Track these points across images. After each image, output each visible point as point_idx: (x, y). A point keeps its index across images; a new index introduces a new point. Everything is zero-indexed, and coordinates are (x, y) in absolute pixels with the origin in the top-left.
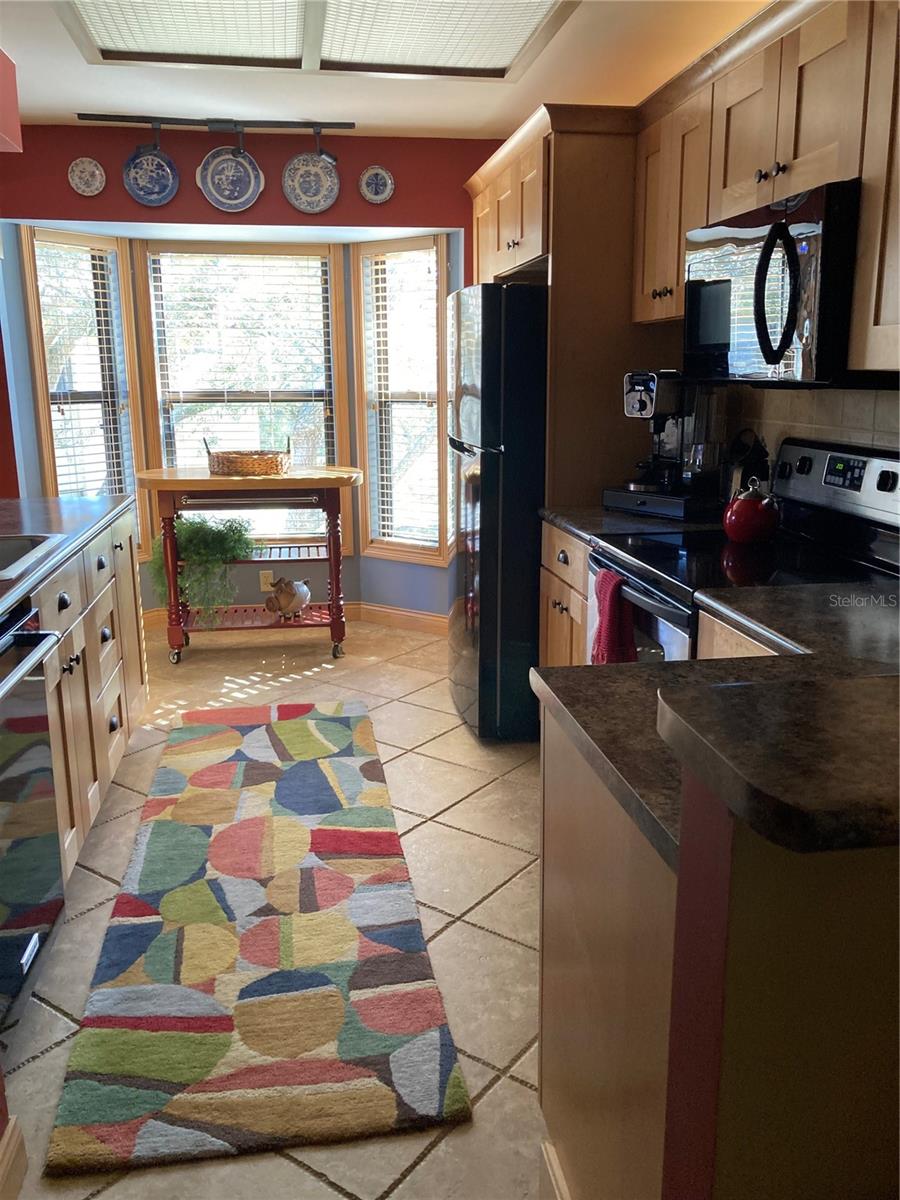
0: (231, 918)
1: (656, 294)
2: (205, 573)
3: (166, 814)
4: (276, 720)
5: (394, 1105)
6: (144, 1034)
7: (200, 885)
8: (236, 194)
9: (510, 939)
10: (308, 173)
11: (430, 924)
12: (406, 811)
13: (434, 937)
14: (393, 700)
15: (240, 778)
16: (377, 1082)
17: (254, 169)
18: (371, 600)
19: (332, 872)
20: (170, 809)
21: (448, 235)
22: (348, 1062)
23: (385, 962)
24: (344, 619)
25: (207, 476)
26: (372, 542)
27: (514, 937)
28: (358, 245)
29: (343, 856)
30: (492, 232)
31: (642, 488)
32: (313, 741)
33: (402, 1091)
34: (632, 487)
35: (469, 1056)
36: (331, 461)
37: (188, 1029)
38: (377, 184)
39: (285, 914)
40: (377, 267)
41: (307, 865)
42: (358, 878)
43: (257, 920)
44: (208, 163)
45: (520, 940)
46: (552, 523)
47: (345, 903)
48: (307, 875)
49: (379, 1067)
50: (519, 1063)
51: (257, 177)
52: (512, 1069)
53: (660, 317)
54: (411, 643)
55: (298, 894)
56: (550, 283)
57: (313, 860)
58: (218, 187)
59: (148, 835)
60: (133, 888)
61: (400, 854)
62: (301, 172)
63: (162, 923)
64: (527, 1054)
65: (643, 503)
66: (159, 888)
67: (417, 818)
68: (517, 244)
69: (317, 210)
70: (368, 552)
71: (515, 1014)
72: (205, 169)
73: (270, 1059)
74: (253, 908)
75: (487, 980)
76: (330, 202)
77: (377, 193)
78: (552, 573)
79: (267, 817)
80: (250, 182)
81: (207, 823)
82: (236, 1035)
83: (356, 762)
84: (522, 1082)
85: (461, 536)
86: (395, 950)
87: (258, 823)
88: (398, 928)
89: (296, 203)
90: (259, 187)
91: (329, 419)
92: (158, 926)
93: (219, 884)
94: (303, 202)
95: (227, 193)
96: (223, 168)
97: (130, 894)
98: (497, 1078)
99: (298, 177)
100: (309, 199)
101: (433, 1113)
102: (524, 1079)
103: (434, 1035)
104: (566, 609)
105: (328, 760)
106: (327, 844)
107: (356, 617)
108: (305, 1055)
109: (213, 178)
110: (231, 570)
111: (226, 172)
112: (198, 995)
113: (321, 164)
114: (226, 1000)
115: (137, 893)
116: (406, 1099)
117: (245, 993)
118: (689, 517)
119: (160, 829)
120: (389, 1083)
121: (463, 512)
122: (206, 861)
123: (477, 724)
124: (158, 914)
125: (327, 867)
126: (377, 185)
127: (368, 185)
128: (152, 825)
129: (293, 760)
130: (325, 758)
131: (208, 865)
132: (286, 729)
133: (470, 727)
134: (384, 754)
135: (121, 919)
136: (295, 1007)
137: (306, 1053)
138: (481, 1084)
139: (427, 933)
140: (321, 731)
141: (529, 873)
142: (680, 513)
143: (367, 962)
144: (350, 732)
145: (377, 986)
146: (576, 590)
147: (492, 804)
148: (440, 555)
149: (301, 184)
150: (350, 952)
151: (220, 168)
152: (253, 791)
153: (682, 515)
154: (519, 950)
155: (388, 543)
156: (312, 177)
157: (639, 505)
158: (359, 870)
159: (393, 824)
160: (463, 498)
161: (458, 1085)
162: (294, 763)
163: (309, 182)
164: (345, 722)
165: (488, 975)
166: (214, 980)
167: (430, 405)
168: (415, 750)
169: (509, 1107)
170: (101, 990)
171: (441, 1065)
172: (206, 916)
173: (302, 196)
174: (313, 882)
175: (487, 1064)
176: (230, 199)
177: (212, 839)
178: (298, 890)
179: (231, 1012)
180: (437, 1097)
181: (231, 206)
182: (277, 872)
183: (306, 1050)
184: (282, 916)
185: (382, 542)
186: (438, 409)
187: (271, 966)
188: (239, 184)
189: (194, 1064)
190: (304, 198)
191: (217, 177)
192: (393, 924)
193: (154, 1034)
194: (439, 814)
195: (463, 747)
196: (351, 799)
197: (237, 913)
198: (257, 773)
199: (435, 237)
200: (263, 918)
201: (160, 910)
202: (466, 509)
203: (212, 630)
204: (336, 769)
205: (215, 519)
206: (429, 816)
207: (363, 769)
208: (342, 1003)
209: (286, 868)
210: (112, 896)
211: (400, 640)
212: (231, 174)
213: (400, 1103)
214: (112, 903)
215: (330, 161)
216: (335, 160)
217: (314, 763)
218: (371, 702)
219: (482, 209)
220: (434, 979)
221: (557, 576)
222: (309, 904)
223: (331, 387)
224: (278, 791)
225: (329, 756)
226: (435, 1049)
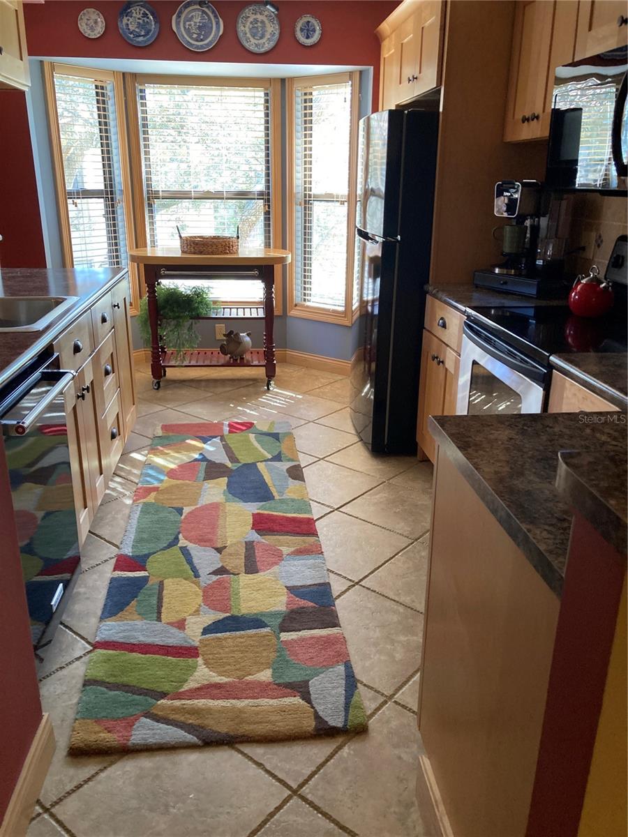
0: (197, 576)
1: (525, 120)
2: (177, 325)
3: (151, 498)
4: (227, 433)
5: (313, 718)
6: (136, 656)
7: (175, 550)
8: (202, 37)
9: (394, 601)
10: (256, 21)
11: (337, 586)
12: (319, 503)
13: (339, 596)
14: (310, 422)
15: (202, 474)
16: (300, 700)
17: (216, 17)
18: (294, 349)
19: (267, 545)
20: (153, 494)
21: (361, 72)
22: (279, 685)
23: (306, 612)
24: (275, 362)
25: (178, 254)
26: (296, 305)
27: (397, 599)
28: (292, 79)
29: (276, 533)
30: (395, 70)
31: (505, 271)
32: (253, 449)
33: (319, 708)
34: (497, 271)
35: (365, 685)
36: (267, 245)
37: (167, 654)
38: (308, 30)
39: (235, 575)
40: (306, 97)
41: (250, 539)
42: (285, 550)
43: (215, 578)
44: (181, 12)
45: (401, 601)
46: (435, 296)
47: (276, 569)
48: (250, 546)
49: (302, 689)
50: (401, 692)
51: (218, 23)
52: (396, 697)
53: (525, 138)
54: (322, 380)
55: (243, 560)
56: (441, 110)
57: (254, 536)
58: (188, 31)
59: (138, 513)
60: (128, 550)
61: (314, 534)
62: (251, 19)
63: (148, 577)
64: (407, 686)
65: (505, 283)
66: (146, 552)
67: (327, 508)
68: (416, 78)
69: (262, 50)
70: (293, 313)
71: (398, 656)
72: (179, 17)
73: (224, 680)
74: (212, 570)
75: (378, 630)
76: (272, 44)
77: (308, 37)
78: (434, 335)
79: (221, 503)
80: (212, 28)
81: (179, 505)
82: (200, 660)
83: (284, 466)
84: (403, 706)
85: (363, 304)
86: (312, 604)
87: (215, 507)
88: (315, 588)
89: (246, 45)
90: (219, 31)
91: (267, 213)
92: (145, 579)
93: (188, 550)
94: (252, 44)
95: (195, 36)
96: (192, 16)
97: (126, 556)
98: (385, 702)
99: (248, 23)
100: (256, 42)
101: (340, 725)
102: (404, 704)
103: (341, 669)
104: (443, 362)
105: (264, 463)
106: (263, 524)
107: (284, 361)
108: (249, 678)
109: (184, 23)
110: (195, 323)
111: (194, 20)
112: (174, 630)
113: (266, 13)
114: (193, 633)
115: (131, 554)
116: (321, 714)
117: (206, 631)
118: (540, 295)
119: (146, 509)
120: (309, 701)
121: (365, 285)
122: (179, 533)
123: (371, 442)
124: (146, 571)
125: (264, 541)
126: (308, 32)
127: (302, 30)
128: (141, 505)
129: (239, 462)
130: (261, 462)
131: (180, 536)
132: (234, 440)
133: (365, 444)
134: (303, 460)
135: (119, 572)
136: (241, 643)
137: (250, 677)
138: (374, 706)
139: (335, 593)
140: (259, 441)
141: (407, 551)
142: (533, 291)
143: (292, 611)
144: (278, 444)
145: (300, 630)
146: (450, 348)
147: (381, 500)
148: (345, 317)
149: (250, 29)
150: (279, 603)
151: (190, 16)
152: (209, 485)
153: (535, 293)
154: (401, 609)
155: (308, 307)
156: (259, 24)
157: (502, 284)
158: (287, 544)
159: (310, 512)
160: (366, 274)
161: (360, 707)
162: (240, 465)
163: (257, 28)
164: (276, 436)
165: (378, 626)
166: (185, 620)
167: (342, 203)
168: (325, 459)
169: (394, 724)
170: (108, 623)
171: (345, 691)
172: (180, 574)
173: (252, 39)
174: (254, 551)
175: (378, 692)
176: (197, 41)
177: (183, 517)
178: (243, 557)
179: (197, 644)
180: (343, 713)
181: (197, 47)
182: (229, 543)
183: (250, 675)
184: (232, 576)
185: (303, 306)
186: (349, 206)
187: (225, 611)
188: (204, 29)
189: (172, 679)
190: (253, 41)
191: (188, 23)
192: (310, 585)
193: (143, 656)
194: (343, 506)
195: (359, 458)
196: (281, 493)
197: (201, 572)
198: (214, 470)
199: (351, 74)
200: (219, 576)
201: (147, 567)
202: (368, 283)
203: (182, 366)
204: (270, 470)
205: (185, 286)
206: (336, 507)
207: (289, 470)
208: (274, 641)
209: (235, 541)
210: (113, 556)
211: (314, 377)
212: (198, 20)
213: (317, 716)
214: (114, 561)
215: (273, 10)
216: (277, 10)
217: (254, 464)
218: (294, 423)
219: (388, 50)
220: (340, 627)
221: (436, 336)
222: (251, 568)
223: (269, 189)
224: (229, 485)
225: (265, 461)
226: (342, 679)
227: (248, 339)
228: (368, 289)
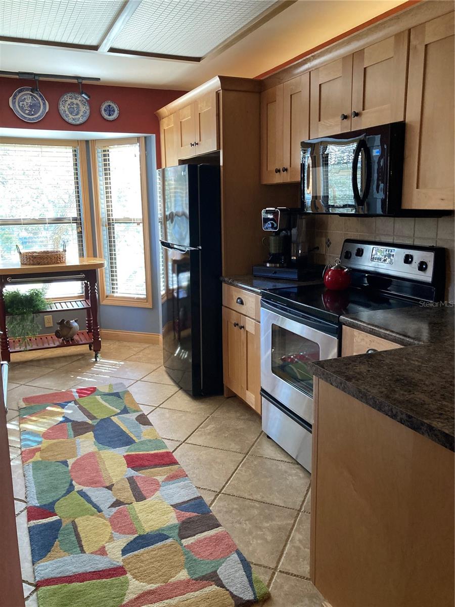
0: (100, 511)
1: (278, 171)
2: (23, 320)
3: (38, 457)
4: (78, 398)
5: (231, 598)
6: (76, 585)
7: (74, 494)
8: (33, 113)
9: (250, 499)
10: (72, 103)
11: (207, 499)
12: (169, 439)
13: (211, 504)
14: (138, 381)
15: (71, 432)
16: (216, 587)
17: (43, 99)
19: (144, 478)
20: (38, 454)
21: (145, 137)
22: (196, 579)
23: (193, 521)
24: (100, 339)
26: (107, 296)
27: (251, 498)
28: (94, 141)
29: (147, 468)
30: (176, 138)
31: (273, 265)
32: (104, 408)
33: (231, 589)
34: (268, 265)
35: (255, 564)
37: (101, 577)
38: (110, 111)
39: (130, 504)
40: (105, 153)
41: (129, 475)
42: (160, 479)
43: (114, 510)
44: (16, 95)
45: (255, 499)
46: (231, 284)
47: (158, 494)
48: (131, 480)
49: (213, 578)
50: (281, 563)
51: (44, 104)
52: (279, 568)
53: (279, 182)
54: (134, 349)
55: (131, 492)
56: (221, 164)
57: (132, 473)
58: (22, 108)
59: (31, 470)
60: (35, 502)
61: (175, 463)
62: (69, 102)
63: (61, 520)
64: (283, 558)
65: (275, 273)
66: (51, 500)
67: (176, 442)
68: (197, 144)
69: (78, 123)
70: (104, 302)
71: (269, 538)
72: (14, 98)
73: (153, 586)
74: (109, 504)
75: (247, 522)
76: (85, 119)
77: (110, 115)
78: (232, 309)
79: (96, 452)
80: (40, 107)
81: (63, 459)
82: (129, 576)
83: (133, 416)
84: (287, 573)
85: (169, 291)
86: (196, 514)
87: (92, 455)
88: (193, 502)
89: (66, 119)
90: (45, 110)
91: (80, 234)
92: (59, 522)
93: (84, 492)
94: (70, 118)
95: (27, 112)
96: (25, 98)
97: (35, 506)
98: (274, 573)
99: (67, 105)
100: (73, 117)
101: (252, 598)
102: (287, 571)
103: (235, 556)
104: (243, 327)
105: (116, 416)
106: (134, 462)
107: (108, 338)
108: (172, 580)
109: (19, 103)
110: (37, 317)
111: (26, 101)
112: (98, 557)
113: (79, 99)
114: (115, 556)
115: (38, 505)
116: (235, 593)
117: (125, 551)
118: (300, 278)
119: (37, 466)
120: (223, 586)
122: (72, 480)
123: (191, 389)
124: (57, 515)
125: (140, 475)
127: (105, 110)
128: (31, 464)
129: (97, 419)
130: (113, 416)
131: (74, 482)
132: (85, 402)
133: (186, 392)
134: (145, 410)
135: (35, 521)
136: (155, 554)
137: (173, 579)
138: (267, 578)
139: (208, 503)
140: (105, 401)
141: (245, 463)
142: (295, 277)
143: (183, 522)
144: (121, 401)
145: (195, 535)
147: (212, 430)
148: (147, 302)
149: (68, 109)
150: (172, 519)
151: (23, 98)
152: (80, 439)
153: (297, 278)
154: (257, 505)
155: (116, 297)
156: (75, 106)
157: (273, 274)
158: (160, 474)
159: (166, 447)
161: (259, 582)
162: (98, 420)
163: (73, 108)
164: (117, 395)
165: (247, 520)
166: (104, 547)
167: (138, 224)
168: (160, 406)
169: (286, 588)
170: (42, 564)
171: (245, 572)
172: (85, 512)
174: (136, 484)
175: (266, 567)
176: (29, 115)
177: (70, 468)
178: (130, 490)
179: (121, 564)
180: (250, 589)
181: (30, 119)
182: (114, 482)
183: (171, 577)
184: (127, 505)
185: (113, 297)
186: (143, 226)
187: (133, 533)
188: (34, 107)
189: (113, 596)
190: (71, 116)
191: (21, 103)
192: (188, 501)
193: (82, 583)
194: (187, 439)
195: (183, 401)
196: (139, 437)
197: (102, 507)
198: (79, 428)
199: (138, 139)
200: (117, 508)
201: (57, 511)
203: (27, 351)
204: (123, 421)
206: (183, 441)
207: (137, 419)
208: (179, 547)
209: (119, 479)
210: (22, 509)
211: (128, 348)
212: (29, 101)
213: (233, 596)
214: (25, 513)
215: (86, 97)
216: (89, 97)
217: (109, 418)
218: (126, 383)
219: (166, 125)
220: (221, 526)
222: (140, 496)
223: (80, 216)
224: (96, 437)
225: (116, 415)
226: (239, 563)
227: (76, 324)
228: (173, 281)
